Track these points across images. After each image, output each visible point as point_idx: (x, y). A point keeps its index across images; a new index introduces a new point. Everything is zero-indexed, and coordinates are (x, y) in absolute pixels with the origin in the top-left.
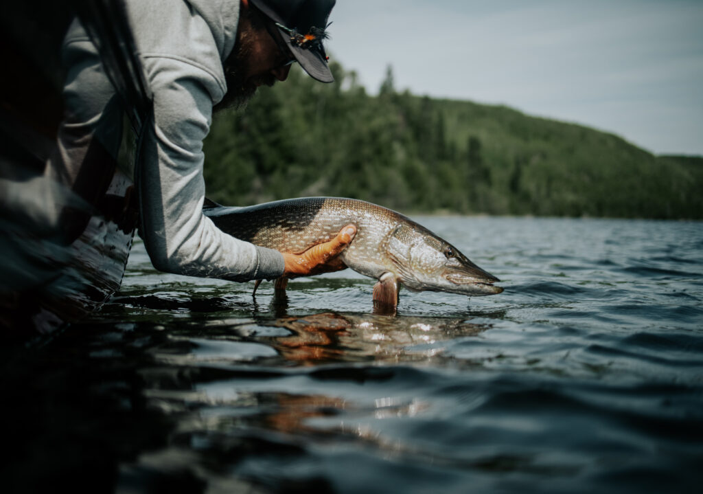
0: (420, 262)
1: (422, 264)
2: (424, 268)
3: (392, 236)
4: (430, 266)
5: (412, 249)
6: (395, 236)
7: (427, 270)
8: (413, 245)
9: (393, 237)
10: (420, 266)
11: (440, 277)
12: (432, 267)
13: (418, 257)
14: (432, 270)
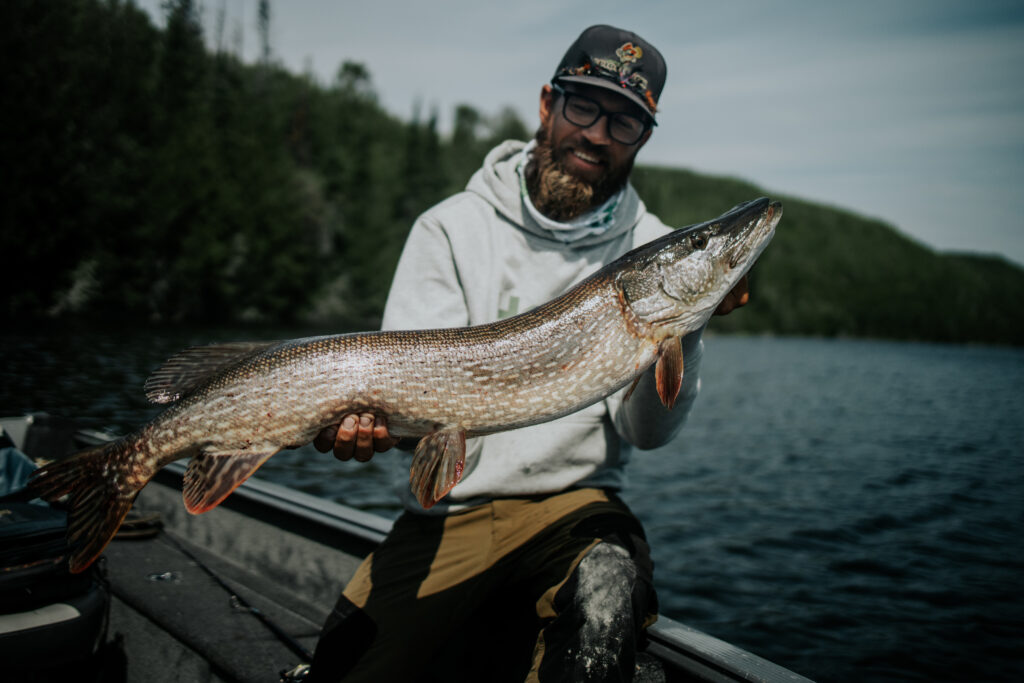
0: (690, 290)
1: (694, 289)
2: (702, 289)
3: (628, 305)
4: (704, 280)
5: (665, 288)
6: (632, 301)
7: (706, 288)
8: (661, 286)
9: (632, 305)
10: (695, 293)
11: (726, 276)
12: (706, 277)
13: (681, 287)
14: (710, 280)
